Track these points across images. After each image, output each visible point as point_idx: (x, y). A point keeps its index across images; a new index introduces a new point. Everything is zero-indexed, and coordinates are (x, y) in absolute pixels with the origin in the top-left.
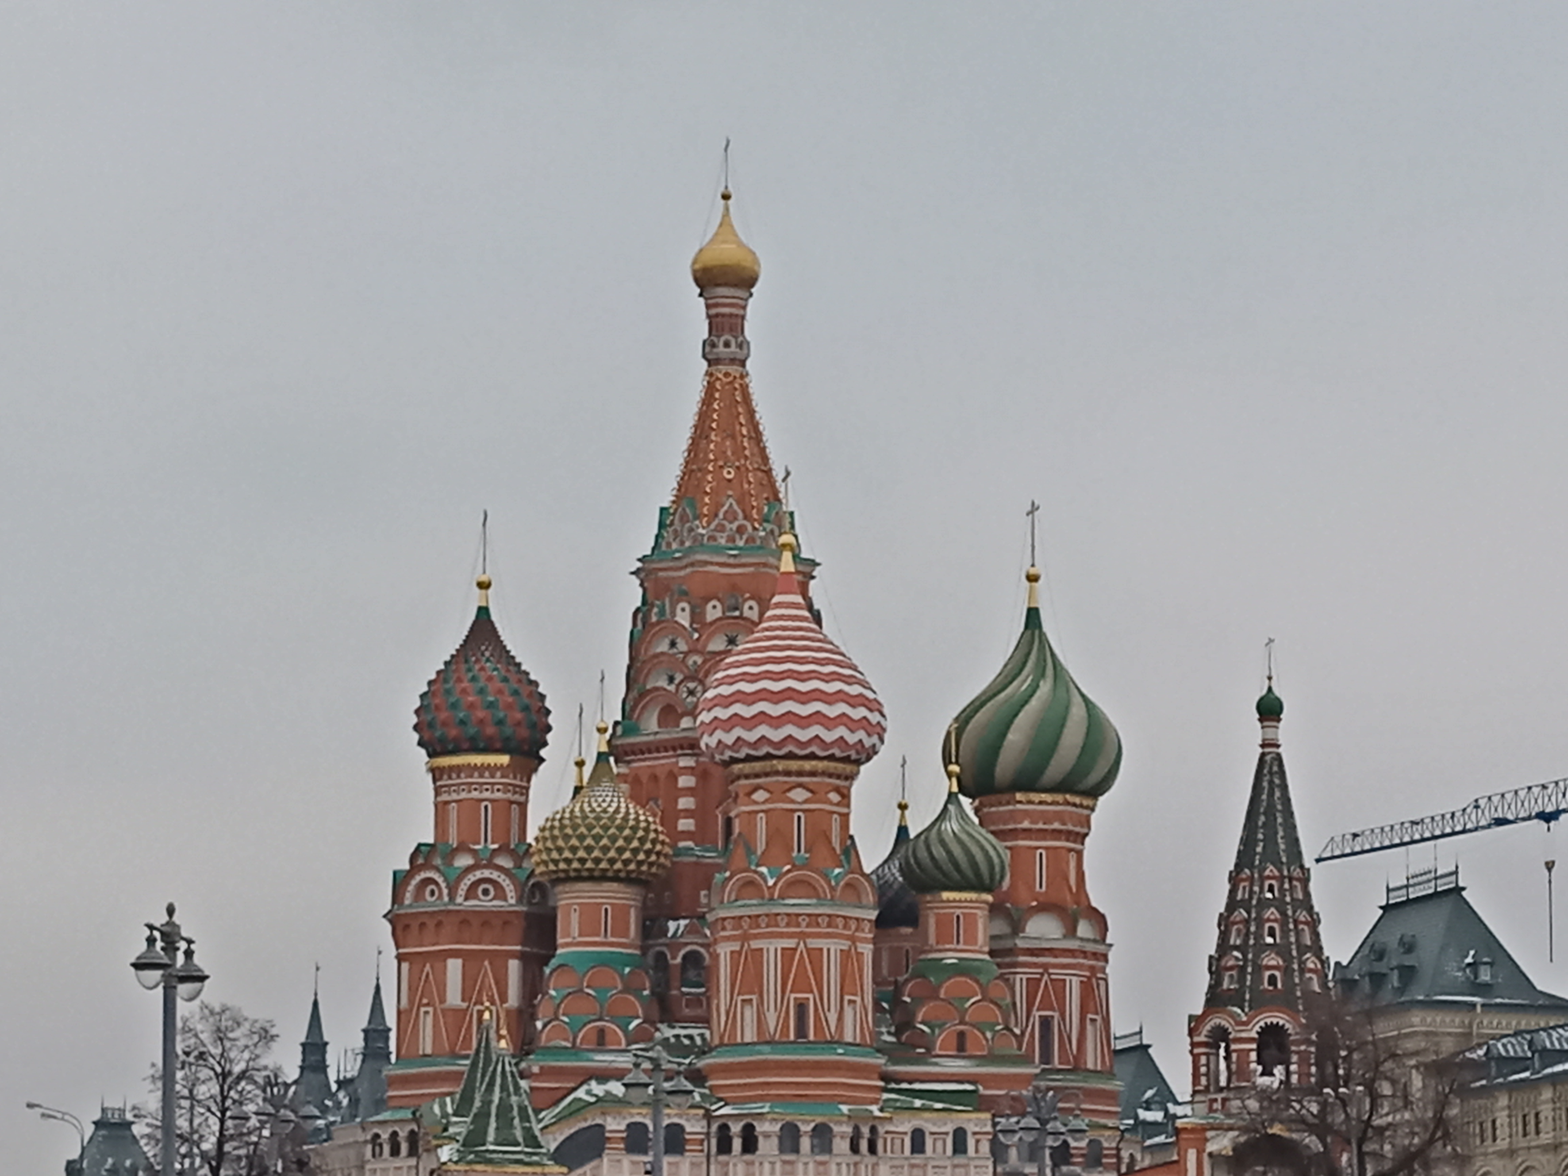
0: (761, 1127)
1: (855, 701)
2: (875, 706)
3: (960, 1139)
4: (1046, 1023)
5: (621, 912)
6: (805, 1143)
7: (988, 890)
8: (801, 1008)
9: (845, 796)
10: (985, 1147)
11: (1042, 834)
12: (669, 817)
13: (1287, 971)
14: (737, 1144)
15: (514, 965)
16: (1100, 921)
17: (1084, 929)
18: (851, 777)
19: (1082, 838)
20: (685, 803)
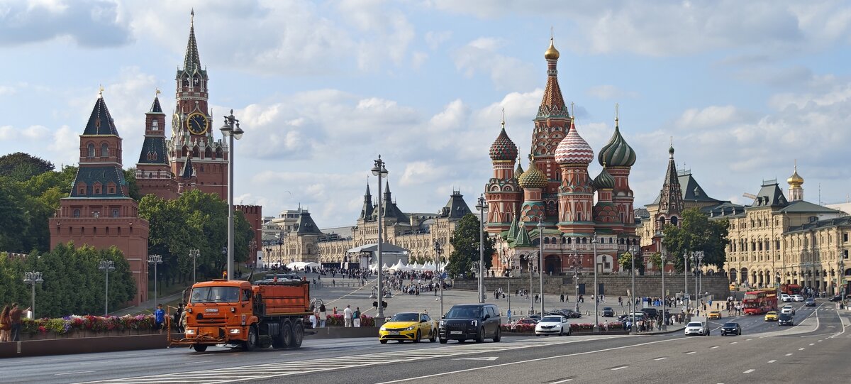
0: (572, 239)
1: (589, 152)
2: (592, 152)
3: (611, 239)
4: (622, 214)
5: (538, 194)
6: (581, 241)
7: (611, 188)
8: (579, 214)
9: (586, 170)
10: (616, 241)
11: (621, 175)
12: (545, 172)
13: (676, 205)
14: (567, 242)
15: (514, 204)
16: (632, 192)
17: (629, 195)
18: (587, 167)
19: (628, 175)
20: (548, 170)
